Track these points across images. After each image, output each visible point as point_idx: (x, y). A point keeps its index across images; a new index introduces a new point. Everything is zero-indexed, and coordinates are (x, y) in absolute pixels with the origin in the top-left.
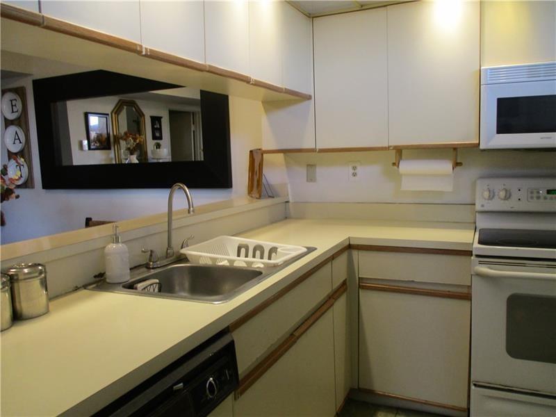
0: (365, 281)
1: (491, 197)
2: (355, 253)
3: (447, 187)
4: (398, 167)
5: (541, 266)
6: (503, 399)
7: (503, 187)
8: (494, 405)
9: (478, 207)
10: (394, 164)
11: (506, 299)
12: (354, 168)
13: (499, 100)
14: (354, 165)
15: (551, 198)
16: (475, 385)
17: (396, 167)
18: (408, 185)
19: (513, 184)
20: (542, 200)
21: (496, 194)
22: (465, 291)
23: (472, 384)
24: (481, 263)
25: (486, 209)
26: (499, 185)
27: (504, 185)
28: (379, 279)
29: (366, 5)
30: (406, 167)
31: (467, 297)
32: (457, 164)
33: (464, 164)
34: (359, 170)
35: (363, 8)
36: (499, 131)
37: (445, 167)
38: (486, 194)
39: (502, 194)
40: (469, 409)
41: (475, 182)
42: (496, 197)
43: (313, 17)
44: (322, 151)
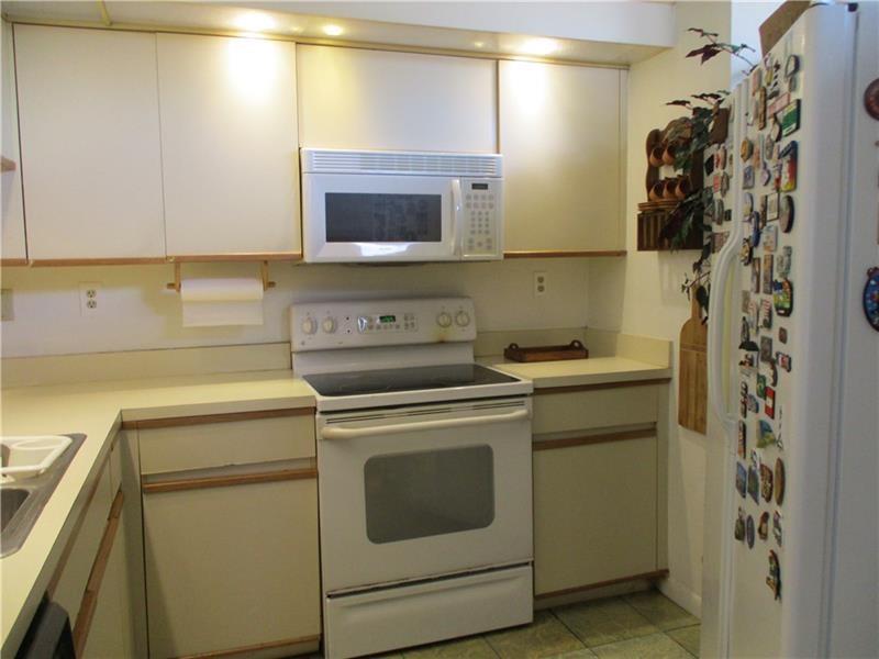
0: (150, 480)
1: (313, 331)
2: (132, 436)
3: (251, 318)
4: (179, 290)
5: (400, 415)
6: (368, 604)
7: (326, 316)
8: (357, 616)
9: (296, 346)
10: (171, 286)
11: (363, 467)
12: (91, 294)
13: (327, 195)
14: (89, 289)
15: (385, 327)
16: (329, 596)
17: (174, 291)
18: (193, 319)
19: (339, 310)
20: (375, 330)
21: (319, 325)
22: (307, 465)
23: (325, 596)
24: (329, 421)
25: (306, 347)
26: (321, 312)
27: (328, 312)
28: (195, 470)
29: (117, 23)
30: (192, 290)
31: (312, 474)
32: (269, 285)
33: (277, 285)
34: (101, 296)
35: (114, 27)
36: (330, 238)
37: (253, 289)
38: (307, 327)
39: (328, 325)
40: (322, 635)
41: (288, 310)
42: (319, 330)
43: (13, 23)
44: (39, 264)
